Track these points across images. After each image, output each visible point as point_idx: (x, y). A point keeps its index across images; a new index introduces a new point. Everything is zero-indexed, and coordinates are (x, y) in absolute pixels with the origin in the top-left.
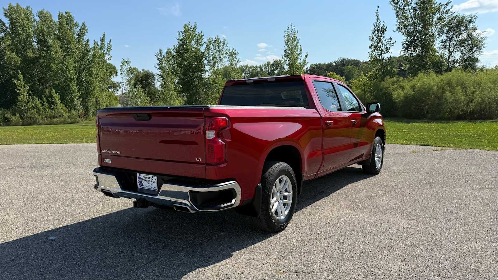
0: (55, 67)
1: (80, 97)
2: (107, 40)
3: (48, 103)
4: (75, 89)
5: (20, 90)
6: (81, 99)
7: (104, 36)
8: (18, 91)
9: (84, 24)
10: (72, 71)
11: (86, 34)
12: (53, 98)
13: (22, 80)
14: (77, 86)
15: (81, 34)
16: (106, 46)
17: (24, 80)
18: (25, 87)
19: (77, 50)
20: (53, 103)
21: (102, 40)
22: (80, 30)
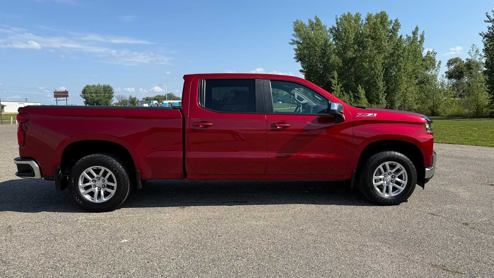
0: (365, 65)
1: (385, 92)
2: (420, 33)
3: (354, 98)
4: (381, 84)
5: (334, 87)
6: (386, 94)
7: (417, 29)
8: (333, 88)
9: (397, 20)
10: (380, 67)
11: (399, 30)
12: (359, 94)
13: (336, 79)
14: (383, 81)
15: (394, 31)
16: (419, 39)
17: (338, 78)
18: (338, 85)
19: (388, 47)
20: (359, 98)
21: (414, 33)
22: (393, 27)
